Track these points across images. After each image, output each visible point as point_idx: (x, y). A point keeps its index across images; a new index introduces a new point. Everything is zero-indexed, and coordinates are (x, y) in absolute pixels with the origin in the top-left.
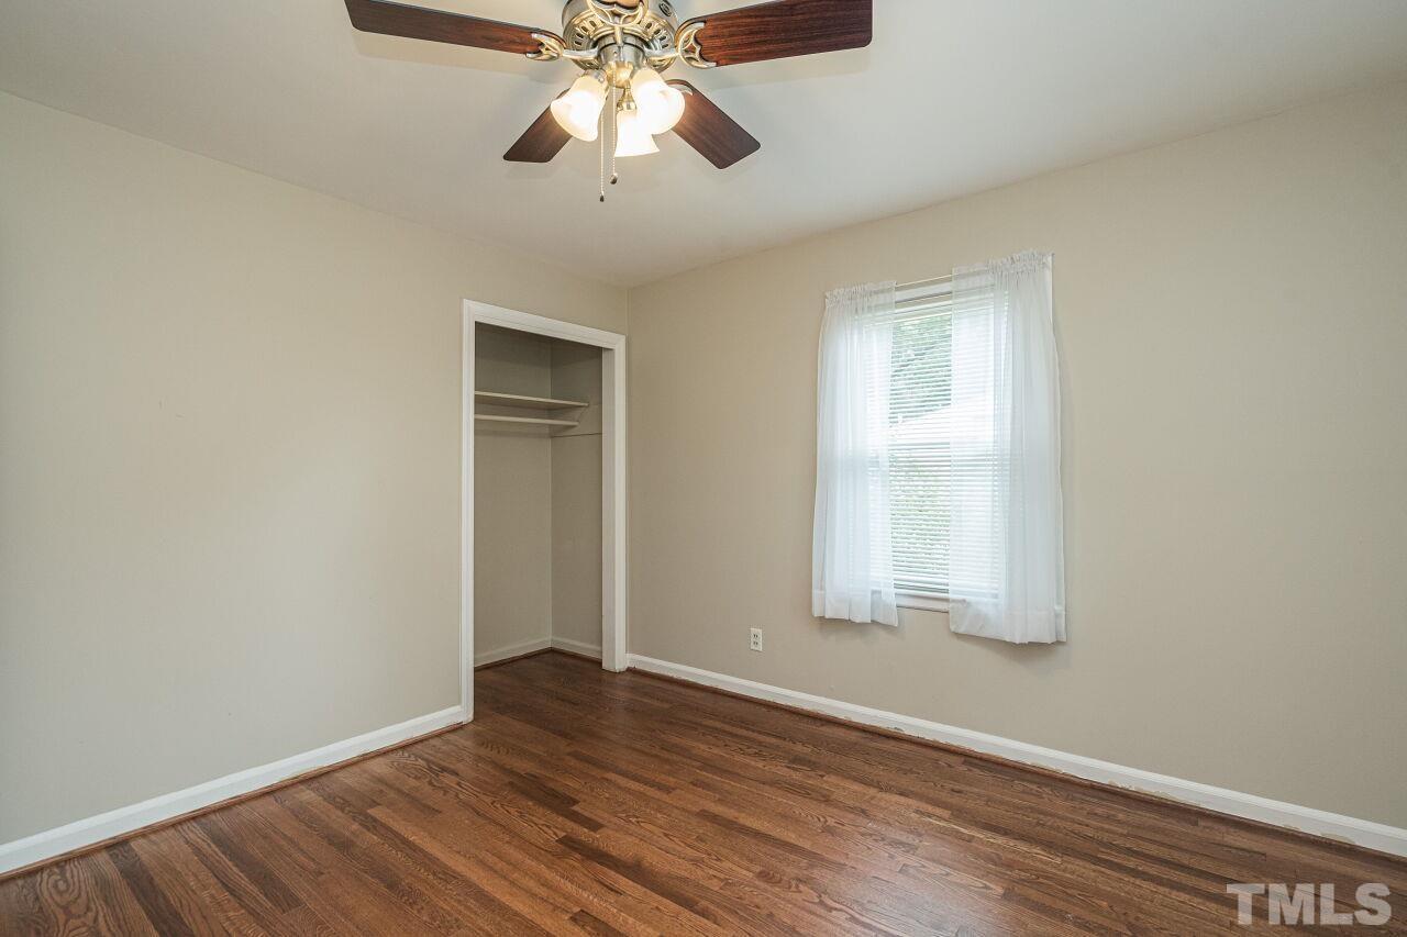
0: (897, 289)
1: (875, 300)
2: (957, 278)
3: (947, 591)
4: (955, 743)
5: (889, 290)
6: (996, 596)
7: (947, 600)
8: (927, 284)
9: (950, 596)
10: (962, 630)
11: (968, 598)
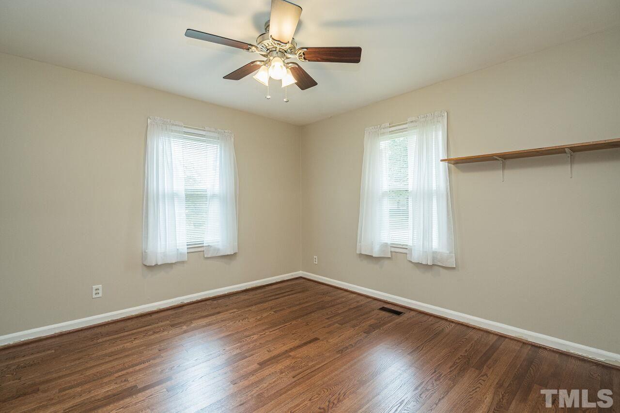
0: (184, 127)
1: (174, 128)
2: (207, 131)
3: (203, 244)
4: (204, 298)
5: (182, 126)
6: (218, 242)
7: (203, 246)
8: (197, 129)
9: (204, 245)
10: (209, 256)
11: (210, 244)
